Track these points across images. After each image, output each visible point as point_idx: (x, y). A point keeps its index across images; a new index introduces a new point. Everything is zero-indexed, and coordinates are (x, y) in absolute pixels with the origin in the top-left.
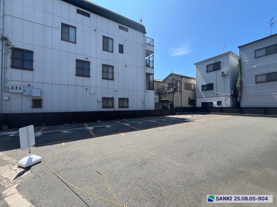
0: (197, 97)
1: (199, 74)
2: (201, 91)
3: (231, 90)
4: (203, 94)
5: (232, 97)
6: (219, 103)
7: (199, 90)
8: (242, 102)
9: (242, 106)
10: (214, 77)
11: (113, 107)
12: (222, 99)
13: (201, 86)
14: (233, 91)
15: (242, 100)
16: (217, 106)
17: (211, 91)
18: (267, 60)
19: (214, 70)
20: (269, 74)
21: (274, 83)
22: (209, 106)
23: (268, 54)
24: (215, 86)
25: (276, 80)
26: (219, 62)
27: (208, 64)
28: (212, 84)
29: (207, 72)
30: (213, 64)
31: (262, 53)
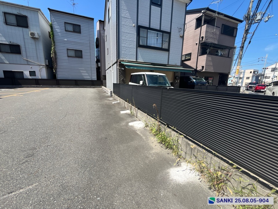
3: (46, 59)
4: (3, 58)
5: (47, 68)
6: (32, 73)
8: (58, 74)
9: (58, 78)
10: (19, 36)
14: (47, 61)
15: (57, 72)
16: (30, 77)
17: (17, 56)
18: (74, 37)
19: (18, 26)
20: (76, 51)
21: (80, 59)
22: (18, 76)
23: (74, 31)
24: (23, 49)
25: (81, 57)
26: (26, 18)
27: (7, 10)
28: (18, 46)
29: (7, 24)
30: (17, 16)
31: (70, 28)
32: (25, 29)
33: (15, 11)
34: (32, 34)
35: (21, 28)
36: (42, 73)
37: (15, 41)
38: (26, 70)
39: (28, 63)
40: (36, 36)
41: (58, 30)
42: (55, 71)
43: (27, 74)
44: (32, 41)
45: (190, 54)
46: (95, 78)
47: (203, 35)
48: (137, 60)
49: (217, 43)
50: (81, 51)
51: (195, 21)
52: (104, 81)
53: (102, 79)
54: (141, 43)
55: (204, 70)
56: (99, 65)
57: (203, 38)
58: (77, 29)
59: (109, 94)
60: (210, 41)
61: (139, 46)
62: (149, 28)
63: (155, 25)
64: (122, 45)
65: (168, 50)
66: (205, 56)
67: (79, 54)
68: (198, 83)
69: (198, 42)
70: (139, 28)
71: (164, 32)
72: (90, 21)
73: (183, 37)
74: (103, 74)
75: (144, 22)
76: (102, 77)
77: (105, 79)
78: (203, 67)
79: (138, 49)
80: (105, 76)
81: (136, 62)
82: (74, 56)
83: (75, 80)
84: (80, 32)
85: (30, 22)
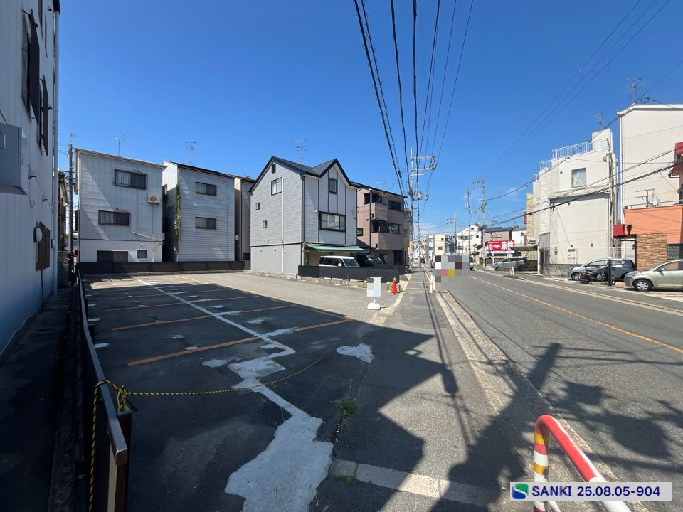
0: (81, 236)
2: (96, 224)
4: (101, 231)
6: (142, 253)
8: (179, 253)
9: (179, 260)
12: (147, 246)
13: (96, 210)
14: (164, 234)
15: (179, 251)
16: (138, 260)
17: (124, 229)
18: (208, 201)
19: (132, 186)
20: (208, 220)
21: (213, 231)
22: (116, 259)
23: (208, 193)
24: (133, 219)
25: (214, 227)
26: (144, 176)
27: (119, 167)
28: (127, 215)
29: (116, 184)
30: (132, 174)
31: (203, 189)
32: (140, 192)
33: (131, 169)
34: (152, 198)
35: (135, 190)
37: (123, 208)
38: (131, 250)
39: (138, 238)
40: (158, 201)
41: (186, 192)
42: (177, 249)
43: (133, 256)
44: (150, 208)
45: (361, 229)
46: (232, 258)
47: (373, 212)
48: (319, 241)
49: (386, 220)
50: (215, 220)
51: (363, 196)
52: (246, 262)
54: (322, 227)
55: (378, 248)
56: (238, 239)
57: (373, 215)
58: (211, 191)
59: (294, 277)
60: (380, 218)
62: (328, 213)
63: (333, 210)
64: (307, 228)
65: (345, 231)
66: (378, 233)
67: (211, 224)
68: (374, 262)
69: (368, 218)
70: (320, 213)
71: (340, 215)
72: (230, 180)
73: (356, 218)
75: (324, 209)
76: (241, 255)
77: (249, 259)
78: (377, 245)
79: (320, 231)
82: (205, 226)
84: (215, 194)
85: (150, 182)
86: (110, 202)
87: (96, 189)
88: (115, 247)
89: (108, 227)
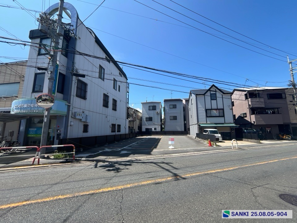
0: (142, 124)
1: (144, 110)
2: (145, 121)
4: (146, 123)
7: (144, 120)
10: (152, 114)
11: (115, 131)
12: (156, 127)
13: (145, 117)
14: (161, 123)
16: (154, 131)
17: (151, 122)
18: (174, 111)
20: (174, 117)
21: (176, 120)
22: (150, 130)
23: (173, 108)
24: (153, 119)
25: (176, 119)
26: (155, 106)
27: (150, 105)
28: (152, 118)
29: (149, 110)
30: (152, 106)
31: (172, 107)
32: (154, 111)
33: (152, 105)
34: (157, 112)
36: (159, 129)
37: (151, 116)
39: (154, 124)
40: (159, 113)
41: (167, 109)
42: (164, 127)
43: (153, 129)
44: (157, 115)
46: (183, 130)
47: (250, 103)
48: (206, 122)
50: (176, 116)
51: (243, 95)
52: (188, 131)
53: (187, 130)
54: (208, 116)
55: (255, 124)
56: (185, 123)
57: (250, 105)
58: (175, 107)
59: (195, 138)
60: (257, 106)
61: (207, 116)
62: (212, 109)
63: (214, 106)
64: (199, 117)
65: (224, 116)
66: (254, 115)
67: (175, 118)
69: (248, 107)
70: (206, 110)
71: (219, 109)
72: (181, 102)
73: (232, 109)
74: (188, 127)
75: (208, 107)
76: (187, 129)
77: (189, 130)
78: (254, 122)
79: (207, 118)
80: (189, 128)
81: (207, 124)
82: (173, 119)
83: (173, 132)
84: (176, 108)
85: (157, 108)
86: (148, 114)
87: (145, 112)
88: (149, 127)
89: (147, 122)
